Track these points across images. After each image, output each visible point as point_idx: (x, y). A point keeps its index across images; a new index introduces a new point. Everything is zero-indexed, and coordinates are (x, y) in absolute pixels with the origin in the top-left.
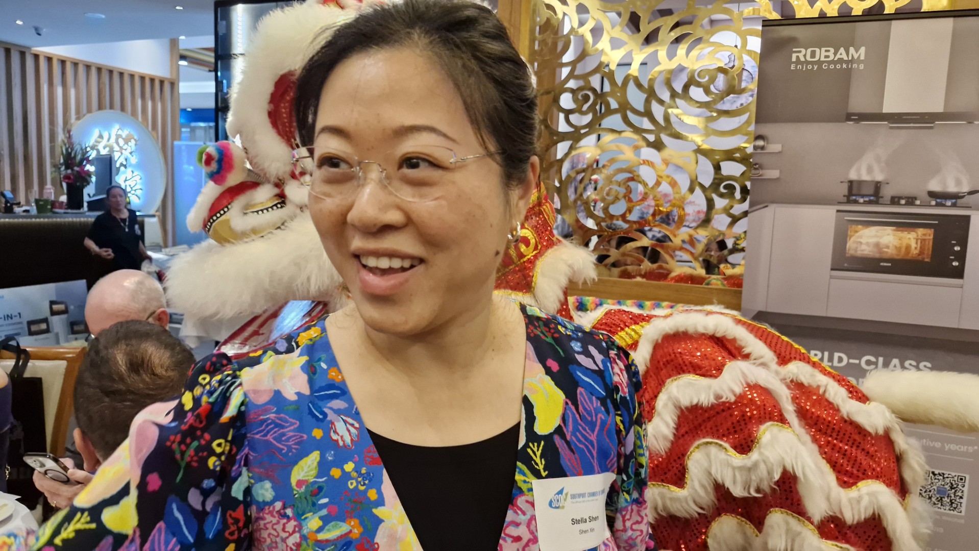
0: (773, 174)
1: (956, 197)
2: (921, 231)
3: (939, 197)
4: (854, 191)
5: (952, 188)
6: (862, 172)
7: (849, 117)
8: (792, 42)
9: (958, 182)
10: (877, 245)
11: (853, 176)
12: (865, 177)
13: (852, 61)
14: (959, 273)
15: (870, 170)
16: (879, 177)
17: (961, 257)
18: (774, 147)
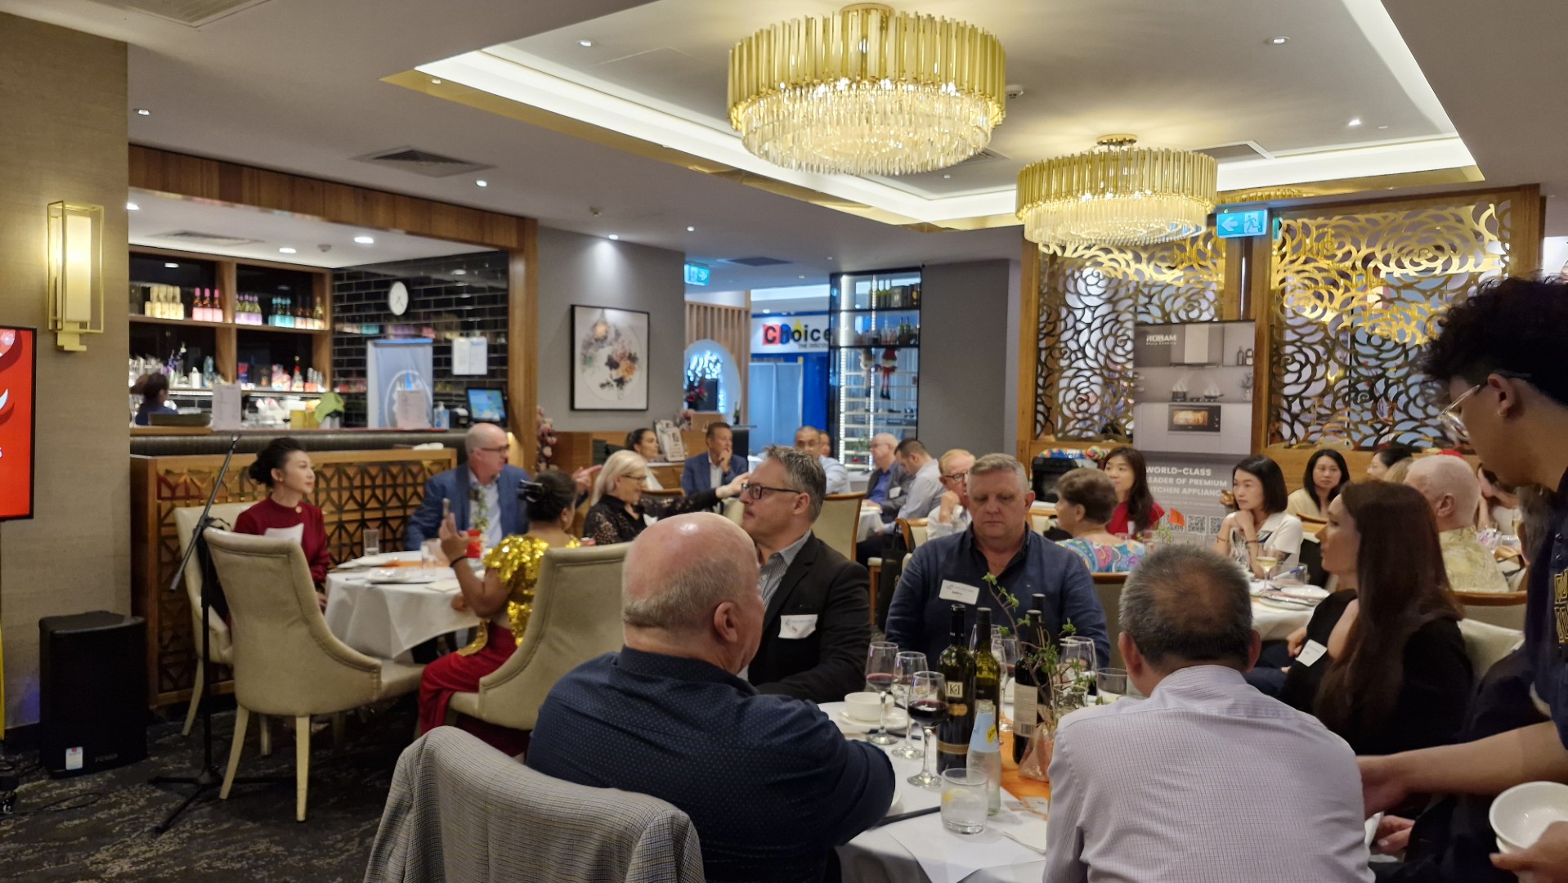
0: (1141, 389)
1: (1214, 398)
2: (1203, 413)
3: (1209, 398)
4: (1176, 396)
5: (1213, 394)
6: (1179, 387)
7: (1171, 365)
8: (1146, 334)
9: (1215, 392)
10: (1186, 420)
11: (1174, 390)
12: (1179, 390)
13: (1171, 341)
14: (1218, 430)
15: (1181, 387)
16: (1185, 390)
17: (1219, 422)
18: (1142, 378)
